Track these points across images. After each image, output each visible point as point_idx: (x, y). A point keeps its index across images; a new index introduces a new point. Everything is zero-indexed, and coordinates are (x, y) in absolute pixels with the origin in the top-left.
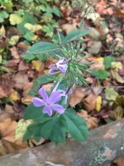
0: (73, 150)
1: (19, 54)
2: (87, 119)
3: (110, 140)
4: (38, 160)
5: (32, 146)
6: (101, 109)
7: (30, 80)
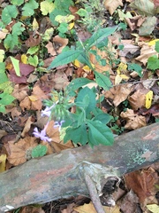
0: (110, 151)
1: (56, 50)
2: (133, 118)
3: (150, 141)
4: (77, 159)
5: (76, 146)
6: (152, 106)
7: (70, 79)
